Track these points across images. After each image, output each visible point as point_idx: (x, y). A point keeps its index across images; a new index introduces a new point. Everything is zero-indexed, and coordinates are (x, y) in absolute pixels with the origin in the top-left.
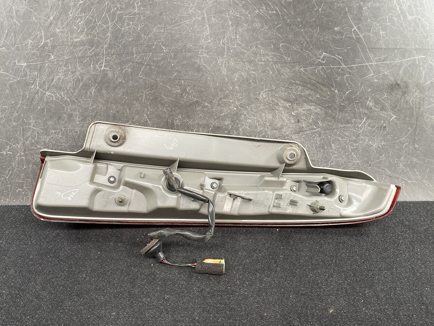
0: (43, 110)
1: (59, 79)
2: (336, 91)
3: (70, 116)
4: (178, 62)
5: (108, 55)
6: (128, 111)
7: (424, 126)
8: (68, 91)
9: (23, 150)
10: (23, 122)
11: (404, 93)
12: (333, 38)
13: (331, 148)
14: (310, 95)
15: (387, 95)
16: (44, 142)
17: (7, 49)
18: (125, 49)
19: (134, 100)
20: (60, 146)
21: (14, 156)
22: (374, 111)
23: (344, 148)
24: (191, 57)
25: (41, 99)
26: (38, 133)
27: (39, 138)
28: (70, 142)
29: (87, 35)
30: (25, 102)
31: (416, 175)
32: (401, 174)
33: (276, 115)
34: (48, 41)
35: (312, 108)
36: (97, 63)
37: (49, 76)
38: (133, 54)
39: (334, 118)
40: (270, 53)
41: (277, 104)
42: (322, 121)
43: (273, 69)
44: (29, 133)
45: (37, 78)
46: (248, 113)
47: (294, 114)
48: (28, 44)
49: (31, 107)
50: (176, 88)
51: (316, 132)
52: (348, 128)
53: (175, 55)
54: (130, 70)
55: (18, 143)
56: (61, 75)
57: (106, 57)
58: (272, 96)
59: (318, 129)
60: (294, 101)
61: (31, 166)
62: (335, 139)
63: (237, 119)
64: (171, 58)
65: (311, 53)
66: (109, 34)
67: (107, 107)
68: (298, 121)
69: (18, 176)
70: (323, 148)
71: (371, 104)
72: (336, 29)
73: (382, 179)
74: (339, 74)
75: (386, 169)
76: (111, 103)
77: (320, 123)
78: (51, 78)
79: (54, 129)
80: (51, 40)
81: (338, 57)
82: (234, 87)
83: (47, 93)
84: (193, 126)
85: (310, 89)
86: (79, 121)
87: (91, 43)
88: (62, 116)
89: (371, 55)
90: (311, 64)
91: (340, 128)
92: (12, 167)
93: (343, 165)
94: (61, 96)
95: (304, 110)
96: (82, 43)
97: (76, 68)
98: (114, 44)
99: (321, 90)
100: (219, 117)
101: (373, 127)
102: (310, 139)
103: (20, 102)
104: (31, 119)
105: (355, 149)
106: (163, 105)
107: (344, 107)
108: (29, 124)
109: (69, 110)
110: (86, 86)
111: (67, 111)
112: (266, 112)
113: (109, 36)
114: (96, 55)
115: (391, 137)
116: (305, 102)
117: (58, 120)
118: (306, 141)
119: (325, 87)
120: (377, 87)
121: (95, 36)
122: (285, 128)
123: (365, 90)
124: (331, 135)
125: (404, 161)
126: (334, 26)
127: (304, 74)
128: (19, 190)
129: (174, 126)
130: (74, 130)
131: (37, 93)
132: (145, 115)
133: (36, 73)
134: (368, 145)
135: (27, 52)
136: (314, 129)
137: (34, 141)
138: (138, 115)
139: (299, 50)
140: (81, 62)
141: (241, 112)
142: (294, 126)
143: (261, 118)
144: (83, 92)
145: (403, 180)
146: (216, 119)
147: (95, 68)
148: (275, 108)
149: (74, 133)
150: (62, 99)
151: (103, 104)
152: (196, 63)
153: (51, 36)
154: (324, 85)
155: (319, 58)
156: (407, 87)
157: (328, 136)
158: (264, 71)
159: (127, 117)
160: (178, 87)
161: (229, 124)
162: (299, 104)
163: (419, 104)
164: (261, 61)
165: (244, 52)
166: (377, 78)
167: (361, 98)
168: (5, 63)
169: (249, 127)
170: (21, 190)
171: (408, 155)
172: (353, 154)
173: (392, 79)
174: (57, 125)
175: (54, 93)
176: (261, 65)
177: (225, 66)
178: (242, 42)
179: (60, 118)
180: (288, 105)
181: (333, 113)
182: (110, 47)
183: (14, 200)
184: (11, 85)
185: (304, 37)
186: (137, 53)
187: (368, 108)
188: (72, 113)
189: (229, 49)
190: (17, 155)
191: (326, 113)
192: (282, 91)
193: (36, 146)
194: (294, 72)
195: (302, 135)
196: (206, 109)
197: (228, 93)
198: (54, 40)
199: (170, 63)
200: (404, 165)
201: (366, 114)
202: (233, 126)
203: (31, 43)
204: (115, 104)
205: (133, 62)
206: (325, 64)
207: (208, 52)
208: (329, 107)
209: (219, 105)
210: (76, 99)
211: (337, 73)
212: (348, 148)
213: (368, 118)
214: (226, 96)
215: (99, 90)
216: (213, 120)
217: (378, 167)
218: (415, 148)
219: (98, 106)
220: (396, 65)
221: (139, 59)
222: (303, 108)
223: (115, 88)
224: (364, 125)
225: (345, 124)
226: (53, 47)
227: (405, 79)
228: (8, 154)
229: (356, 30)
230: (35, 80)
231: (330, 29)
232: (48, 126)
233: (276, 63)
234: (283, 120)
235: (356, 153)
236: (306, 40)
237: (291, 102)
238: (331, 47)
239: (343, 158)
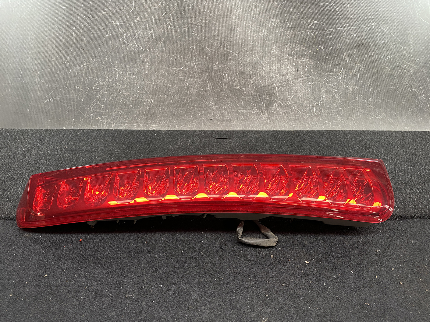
0: (125, 56)
1: (139, 34)
2: (322, 48)
3: (143, 61)
4: (219, 24)
5: (173, 18)
6: (182, 58)
7: (383, 74)
8: (144, 43)
9: (106, 86)
10: (110, 65)
11: (367, 50)
12: (319, 10)
13: (321, 91)
14: (305, 51)
15: (356, 51)
16: (122, 80)
17: (109, 13)
18: (185, 14)
19: (187, 50)
20: (133, 84)
21: (100, 92)
22: (348, 63)
23: (329, 91)
24: (227, 21)
25: (125, 49)
26: (119, 74)
27: (119, 77)
28: (140, 81)
29: (162, 5)
30: (114, 50)
31: (381, 113)
32: (370, 111)
33: (282, 65)
34: (136, 8)
35: (307, 60)
36: (165, 24)
37: (133, 32)
38: (190, 17)
39: (322, 68)
40: (278, 21)
41: (283, 57)
42: (314, 71)
43: (280, 32)
44: (113, 73)
45: (125, 33)
46: (263, 63)
47: (295, 65)
48: (123, 10)
49: (118, 54)
50: (216, 42)
51: (310, 79)
52: (331, 76)
53: (217, 19)
54: (187, 29)
55: (104, 81)
56: (141, 32)
57: (172, 20)
58: (280, 51)
59: (311, 76)
60: (295, 55)
61: (110, 99)
62: (323, 84)
63: (256, 66)
64: (214, 21)
65: (305, 21)
66: (176, 4)
67: (169, 56)
68: (298, 69)
69: (100, 107)
70: (315, 91)
71: (346, 58)
72: (320, 4)
73: (357, 116)
74: (323, 35)
75: (360, 108)
76: (172, 52)
77: (312, 72)
78: (134, 33)
79: (131, 71)
80: (138, 8)
81: (323, 24)
82: (254, 43)
83: (130, 44)
84: (226, 71)
85: (305, 46)
86: (148, 65)
87: (164, 10)
88: (137, 61)
89: (344, 22)
90: (305, 29)
91: (326, 75)
92: (97, 99)
93: (329, 104)
94: (139, 46)
95: (301, 62)
96: (158, 10)
97: (151, 27)
98: (179, 11)
99: (312, 47)
100: (244, 65)
101: (348, 75)
102: (306, 84)
103: (111, 50)
104: (116, 63)
105: (338, 92)
106: (207, 54)
107: (328, 60)
108: (114, 66)
109: (143, 57)
110: (157, 40)
111: (141, 57)
112: (276, 62)
113: (176, 5)
114: (166, 18)
115: (361, 82)
116: (302, 56)
117: (134, 64)
118: (303, 85)
119: (315, 45)
120: (349, 45)
121: (167, 5)
122: (289, 75)
123: (342, 48)
124: (320, 81)
125: (372, 102)
126: (319, 3)
127: (301, 36)
128: (99, 119)
129: (213, 71)
130: (144, 72)
131: (123, 44)
132: (194, 62)
133: (125, 30)
134: (346, 89)
135: (121, 15)
136: (309, 76)
137: (116, 79)
138: (189, 62)
139: (297, 19)
140: (155, 23)
141: (259, 62)
142: (295, 74)
143: (272, 67)
144: (154, 44)
145: (372, 116)
146: (242, 66)
147: (164, 27)
148: (282, 59)
149: (144, 74)
150: (139, 49)
151: (166, 53)
152: (231, 25)
153: (139, 5)
154: (314, 43)
155: (310, 24)
156: (369, 45)
157: (318, 81)
158: (274, 34)
159: (181, 63)
160: (218, 41)
161: (250, 70)
162: (298, 57)
163: (378, 57)
164: (272, 26)
165: (261, 20)
166: (349, 39)
167: (339, 53)
168: (105, 22)
169: (264, 73)
170: (100, 118)
171: (374, 96)
172: (336, 95)
173: (359, 40)
174: (133, 68)
175: (134, 44)
176: (273, 29)
177: (249, 28)
178: (260, 13)
179: (135, 63)
180: (291, 57)
181: (321, 65)
182: (176, 13)
183: (94, 127)
184: (107, 38)
185: (300, 10)
186: (193, 17)
187: (344, 61)
188: (145, 60)
189: (252, 17)
190: (102, 90)
191: (316, 64)
192: (286, 48)
193: (116, 84)
194: (294, 34)
195: (301, 80)
196: (235, 58)
197: (250, 47)
198: (140, 7)
199: (213, 24)
200: (372, 105)
201: (343, 65)
202: (253, 72)
203: (125, 9)
204: (174, 53)
205: (190, 24)
206: (314, 29)
207: (238, 19)
208: (318, 60)
209: (244, 55)
210: (148, 49)
211: (322, 34)
212: (332, 91)
213: (344, 68)
214: (249, 50)
215: (165, 43)
216: (240, 67)
217: (354, 106)
218: (378, 91)
219: (163, 55)
220: (360, 29)
221: (194, 21)
222: (300, 61)
223: (176, 41)
224: (342, 73)
225: (330, 72)
226: (139, 12)
227: (367, 40)
228: (95, 89)
229: (333, 5)
230: (123, 35)
231: (316, 4)
232: (127, 68)
233: (282, 28)
234: (287, 69)
235: (338, 95)
236: (301, 12)
237: (293, 55)
238: (318, 17)
239: (329, 98)
